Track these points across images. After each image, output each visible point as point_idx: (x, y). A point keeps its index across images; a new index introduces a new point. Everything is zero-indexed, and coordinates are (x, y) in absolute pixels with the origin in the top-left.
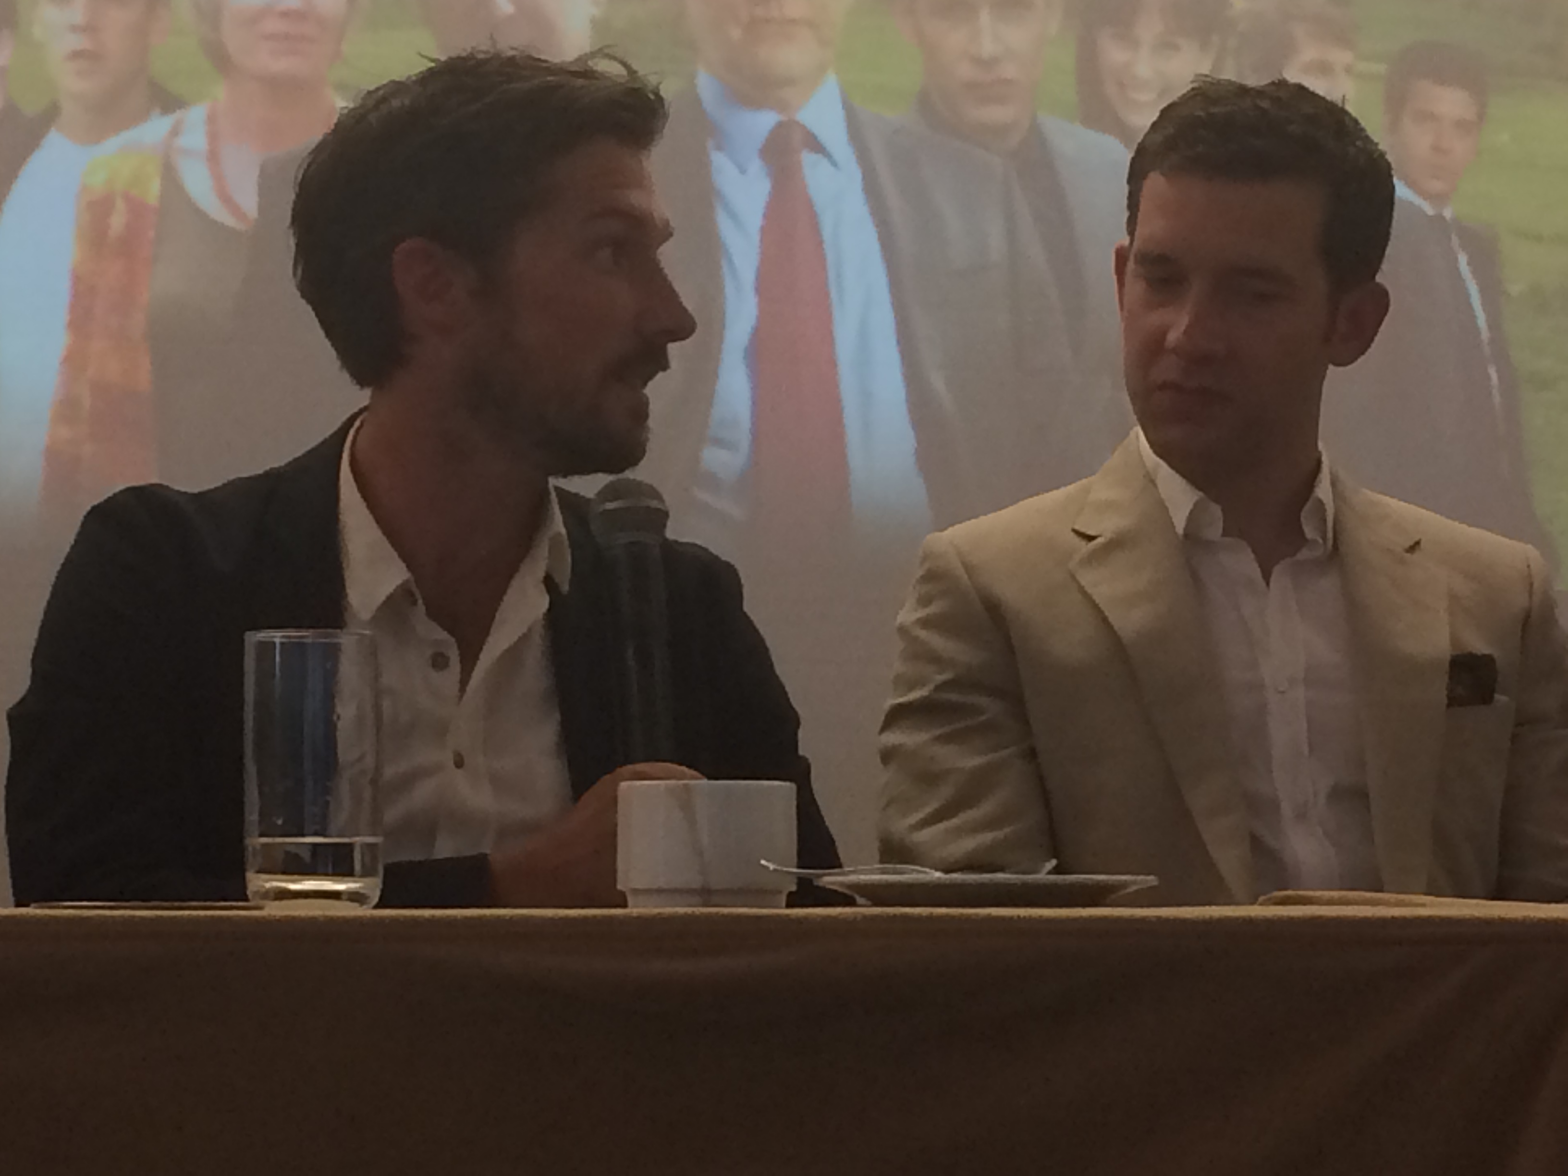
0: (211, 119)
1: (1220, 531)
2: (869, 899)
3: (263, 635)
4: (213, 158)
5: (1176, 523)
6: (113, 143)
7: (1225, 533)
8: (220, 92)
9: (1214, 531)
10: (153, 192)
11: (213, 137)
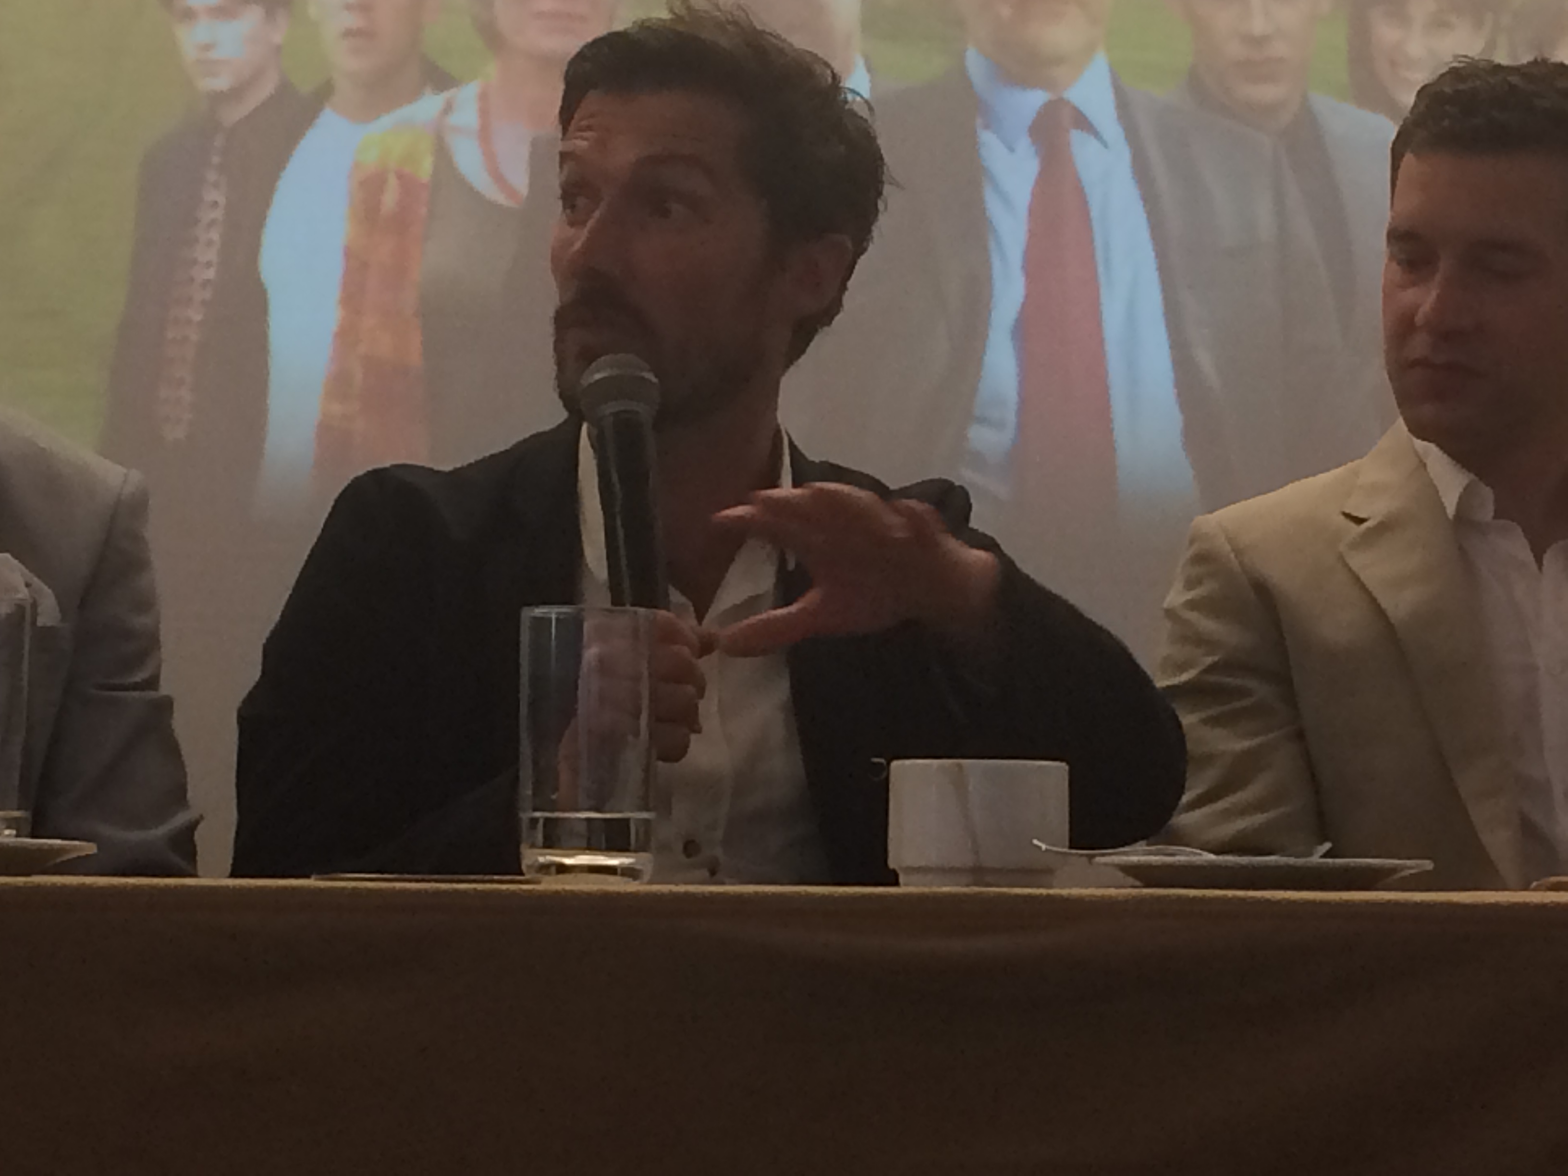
0: (484, 97)
1: (1492, 514)
2: (1140, 879)
3: (539, 611)
4: (485, 135)
5: (1446, 504)
6: (387, 120)
7: (1496, 516)
8: (492, 70)
9: (1486, 512)
10: (425, 169)
11: (484, 113)
